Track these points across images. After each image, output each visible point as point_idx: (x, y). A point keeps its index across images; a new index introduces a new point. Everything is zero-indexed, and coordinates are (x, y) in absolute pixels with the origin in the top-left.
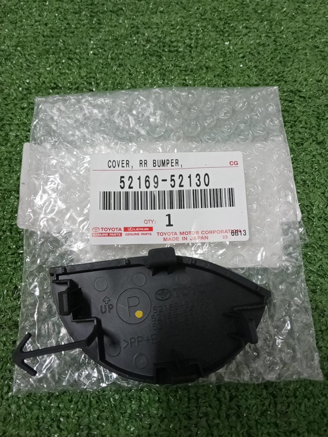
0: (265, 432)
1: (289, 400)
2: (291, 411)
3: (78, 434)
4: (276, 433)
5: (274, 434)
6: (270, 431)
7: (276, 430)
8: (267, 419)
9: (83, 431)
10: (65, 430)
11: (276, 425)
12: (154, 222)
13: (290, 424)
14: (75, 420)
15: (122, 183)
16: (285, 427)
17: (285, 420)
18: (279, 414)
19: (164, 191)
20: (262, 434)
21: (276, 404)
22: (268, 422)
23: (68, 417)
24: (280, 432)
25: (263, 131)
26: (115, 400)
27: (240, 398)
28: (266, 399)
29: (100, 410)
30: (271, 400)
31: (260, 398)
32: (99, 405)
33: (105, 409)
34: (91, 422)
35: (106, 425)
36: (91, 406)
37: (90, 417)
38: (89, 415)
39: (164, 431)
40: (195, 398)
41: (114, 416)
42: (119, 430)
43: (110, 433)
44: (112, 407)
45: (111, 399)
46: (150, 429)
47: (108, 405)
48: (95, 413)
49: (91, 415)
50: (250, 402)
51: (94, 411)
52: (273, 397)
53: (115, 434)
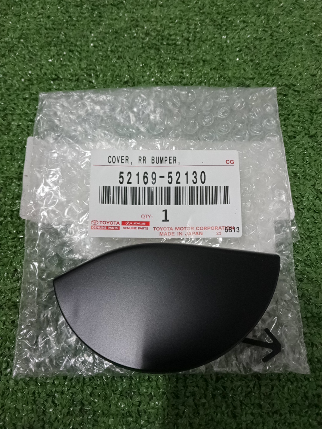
0: (249, 412)
1: (273, 382)
2: (274, 394)
3: (71, 409)
6: (254, 412)
8: (251, 400)
9: (76, 406)
10: (60, 405)
11: (260, 406)
12: (151, 217)
14: (69, 396)
15: (121, 178)
16: (268, 408)
18: (262, 396)
19: (162, 188)
20: (246, 414)
21: (260, 386)
22: (252, 403)
25: (260, 131)
26: (107, 378)
27: (226, 379)
28: (251, 381)
29: (92, 387)
30: (256, 382)
31: (245, 380)
32: (92, 383)
33: (98, 386)
34: (84, 398)
35: (98, 401)
36: (84, 384)
37: (83, 393)
38: (82, 391)
39: (153, 408)
40: (183, 378)
41: (106, 394)
42: (110, 406)
43: (101, 409)
44: (104, 385)
45: (104, 378)
46: (139, 406)
47: (101, 383)
48: (88, 390)
49: (84, 391)
50: (235, 383)
51: (87, 387)
52: (258, 379)
53: (106, 410)
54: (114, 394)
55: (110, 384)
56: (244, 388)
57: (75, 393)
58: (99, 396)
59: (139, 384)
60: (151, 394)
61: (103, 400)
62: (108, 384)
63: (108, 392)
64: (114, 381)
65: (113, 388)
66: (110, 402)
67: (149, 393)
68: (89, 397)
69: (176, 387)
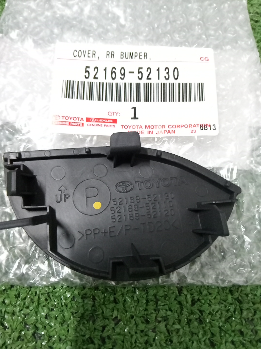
0: (230, 340)
1: (256, 306)
2: (257, 319)
3: (23, 333)
4: (241, 342)
5: (239, 343)
6: (234, 340)
7: (241, 338)
8: (231, 326)
9: (28, 330)
10: (10, 328)
11: (242, 333)
12: (118, 114)
13: (256, 332)
14: (21, 317)
15: (87, 73)
16: (251, 335)
17: (251, 327)
18: (244, 322)
19: (131, 84)
20: (226, 342)
21: (241, 310)
22: (233, 329)
23: (13, 314)
24: (245, 340)
25: (233, 34)
26: (66, 298)
27: (203, 301)
28: (231, 304)
29: (48, 308)
30: (236, 305)
31: (224, 303)
32: (48, 303)
33: (55, 308)
34: (38, 321)
35: (55, 325)
36: (39, 304)
37: (37, 315)
38: (36, 313)
39: (119, 334)
40: (155, 300)
41: (64, 316)
42: (68, 331)
43: (58, 334)
44: (62, 306)
45: (62, 297)
46: (103, 331)
47: (58, 303)
48: (44, 312)
49: (38, 313)
50: (213, 306)
51: (42, 309)
52: (239, 302)
53: (63, 335)
54: (73, 317)
55: (69, 305)
56: (224, 312)
57: (28, 314)
58: (56, 318)
59: (103, 306)
60: (116, 317)
61: (60, 323)
62: (67, 306)
63: (66, 314)
64: (73, 302)
65: (72, 310)
66: (68, 326)
67: (114, 317)
68: (43, 319)
69: (146, 310)
